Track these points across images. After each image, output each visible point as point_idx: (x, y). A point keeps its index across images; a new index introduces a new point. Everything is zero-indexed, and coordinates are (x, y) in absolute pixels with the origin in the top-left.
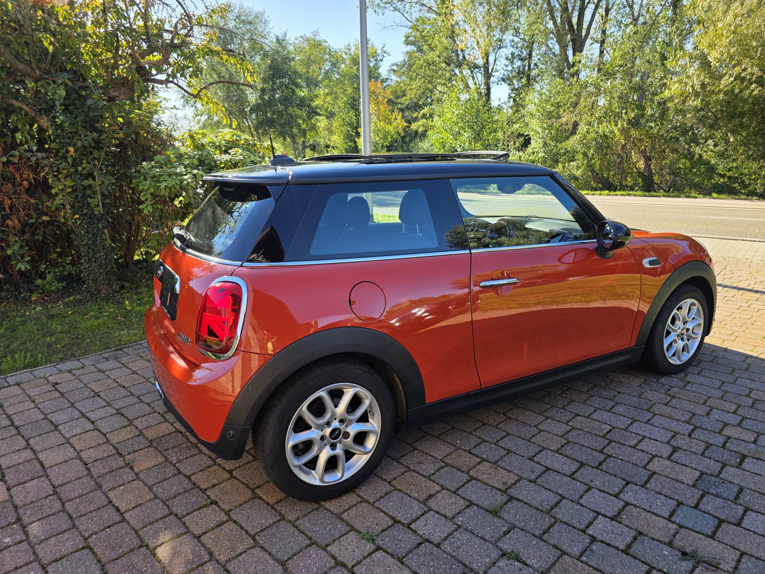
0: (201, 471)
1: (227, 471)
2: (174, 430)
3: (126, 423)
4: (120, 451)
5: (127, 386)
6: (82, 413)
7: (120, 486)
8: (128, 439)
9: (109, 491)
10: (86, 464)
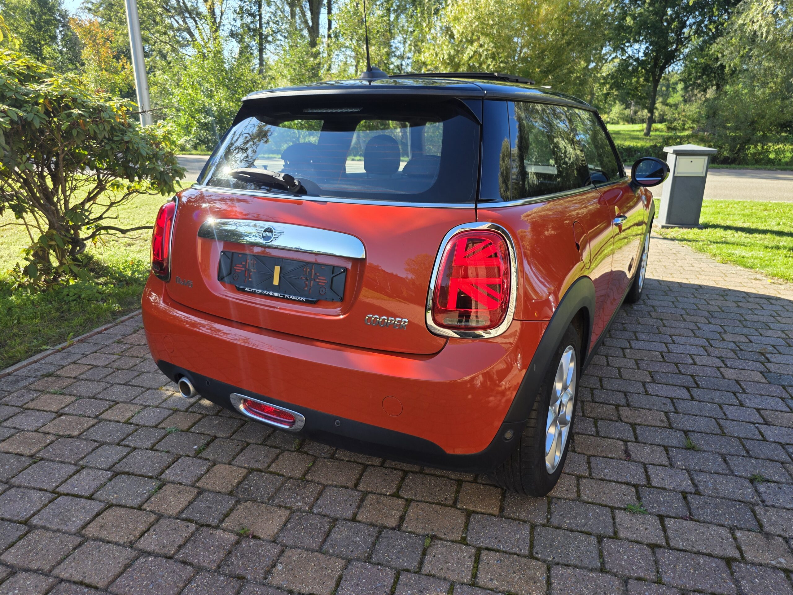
0: (359, 507)
1: (390, 495)
2: (246, 471)
3: (155, 484)
4: (201, 521)
5: (75, 433)
6: (46, 491)
7: (274, 566)
8: (190, 503)
9: (266, 578)
10: (171, 558)
